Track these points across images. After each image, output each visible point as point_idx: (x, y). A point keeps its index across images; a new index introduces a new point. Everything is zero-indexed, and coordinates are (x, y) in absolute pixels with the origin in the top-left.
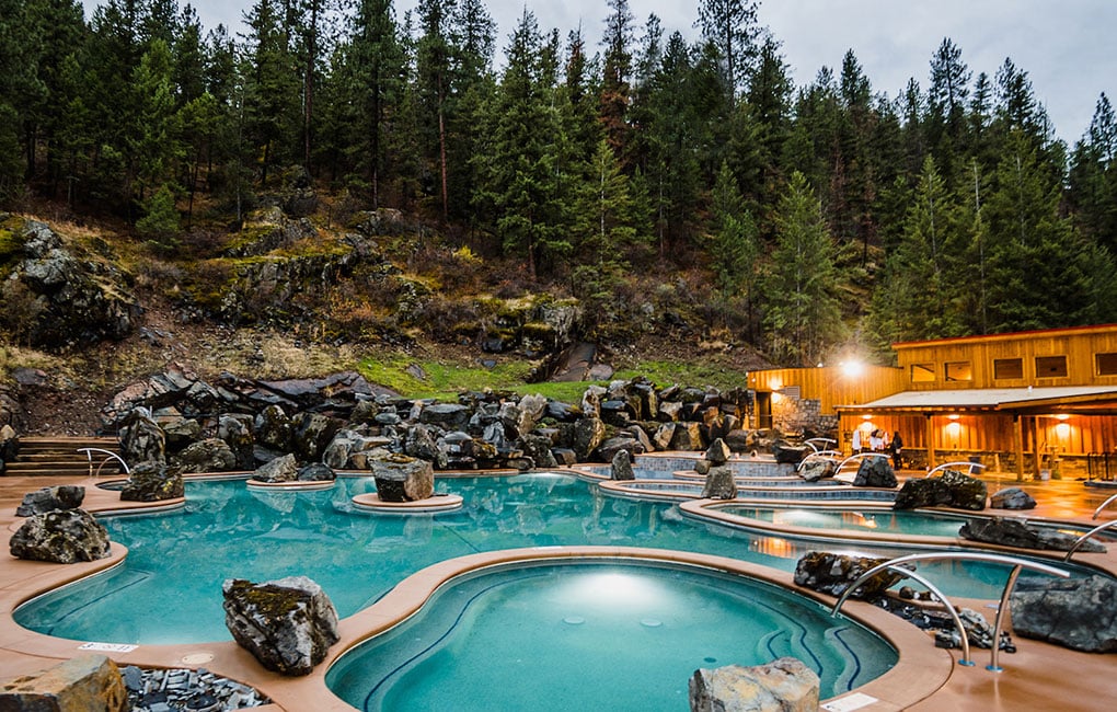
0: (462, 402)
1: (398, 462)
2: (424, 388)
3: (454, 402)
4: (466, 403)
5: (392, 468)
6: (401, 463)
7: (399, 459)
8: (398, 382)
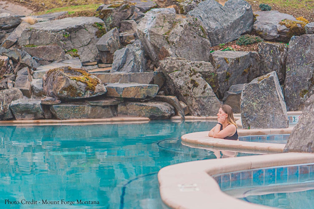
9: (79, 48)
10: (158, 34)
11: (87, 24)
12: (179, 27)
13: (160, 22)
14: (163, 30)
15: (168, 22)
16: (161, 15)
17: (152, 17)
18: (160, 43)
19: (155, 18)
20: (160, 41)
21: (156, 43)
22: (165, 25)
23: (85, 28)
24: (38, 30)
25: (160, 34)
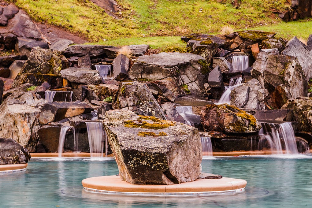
0: (190, 49)
1: (152, 128)
2: (121, 30)
3: (178, 50)
4: (199, 51)
5: (145, 135)
6: (157, 128)
7: (150, 122)
8: (81, 21)
9: (188, 83)
10: (274, 74)
11: (193, 60)
12: (292, 68)
13: (273, 63)
14: (277, 71)
15: (281, 63)
16: (273, 56)
17: (265, 58)
18: (275, 82)
19: (267, 58)
20: (275, 81)
21: (272, 83)
22: (278, 65)
23: (191, 65)
24: (150, 65)
25: (276, 74)
